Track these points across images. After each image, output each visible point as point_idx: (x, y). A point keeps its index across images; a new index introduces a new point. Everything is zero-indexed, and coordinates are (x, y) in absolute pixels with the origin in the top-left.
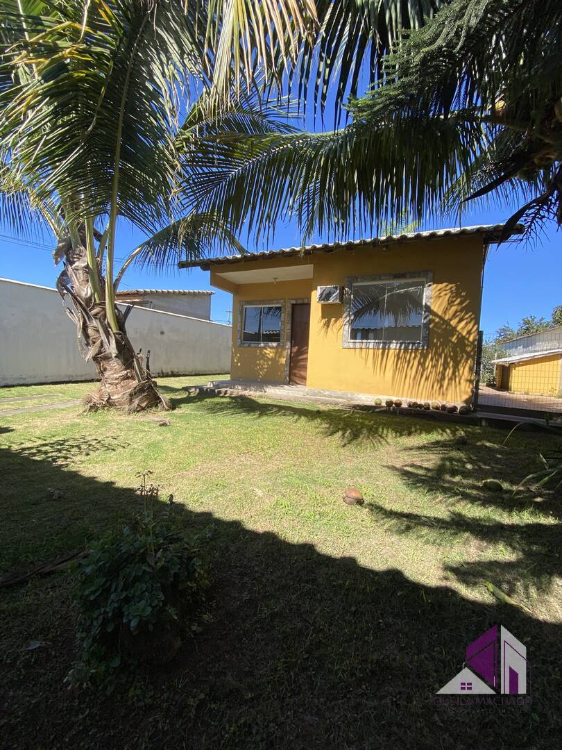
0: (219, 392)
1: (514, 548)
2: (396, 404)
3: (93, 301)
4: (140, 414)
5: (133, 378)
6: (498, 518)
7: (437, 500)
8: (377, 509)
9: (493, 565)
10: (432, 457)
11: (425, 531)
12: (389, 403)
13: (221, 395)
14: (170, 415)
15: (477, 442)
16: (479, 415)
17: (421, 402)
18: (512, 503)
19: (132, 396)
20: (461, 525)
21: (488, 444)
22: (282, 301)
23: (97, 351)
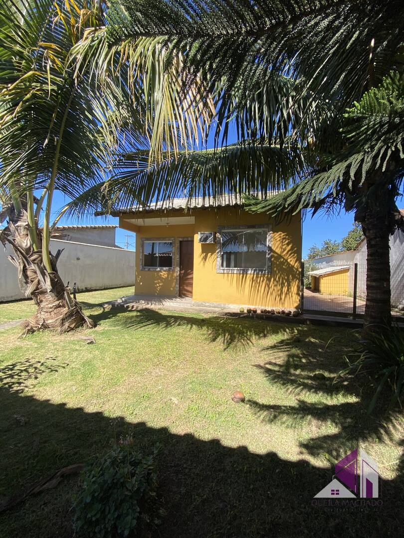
0: (128, 307)
1: (336, 424)
2: (253, 311)
3: (32, 250)
4: (70, 333)
5: (64, 306)
6: (325, 402)
7: (289, 391)
8: (254, 404)
9: (326, 438)
10: (281, 354)
11: (285, 418)
12: (249, 311)
13: (129, 309)
15: (306, 339)
16: (306, 316)
17: (269, 309)
18: (330, 389)
19: (63, 320)
20: (305, 410)
21: (313, 340)
22: (173, 239)
23: (35, 288)
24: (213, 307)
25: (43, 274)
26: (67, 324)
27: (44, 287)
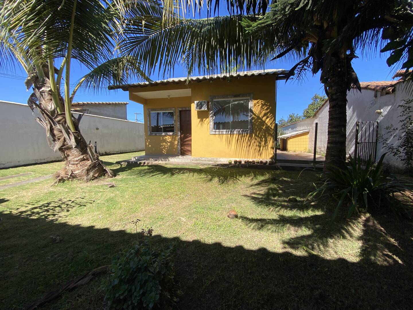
0: (140, 163)
1: (309, 228)
2: (239, 162)
3: (56, 112)
4: (95, 181)
5: (87, 160)
6: (299, 215)
7: (271, 210)
8: (244, 219)
9: (303, 237)
10: (262, 188)
11: (270, 226)
12: (236, 162)
13: (142, 165)
14: (114, 180)
15: (280, 178)
16: (278, 164)
17: (251, 160)
18: (303, 207)
19: (88, 171)
20: (285, 221)
21: (285, 179)
22: (174, 109)
23: (61, 144)
24: (207, 161)
25: (68, 133)
26: (91, 174)
27: (69, 144)
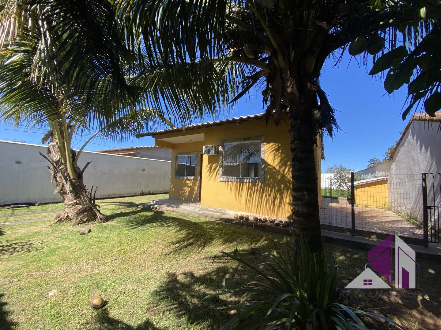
0: (153, 208)
2: (245, 218)
3: (60, 162)
4: (82, 225)
5: (80, 204)
12: (242, 218)
19: (78, 214)
22: (196, 152)
23: (60, 189)
24: (216, 212)
25: (66, 180)
26: (80, 218)
27: (66, 189)
